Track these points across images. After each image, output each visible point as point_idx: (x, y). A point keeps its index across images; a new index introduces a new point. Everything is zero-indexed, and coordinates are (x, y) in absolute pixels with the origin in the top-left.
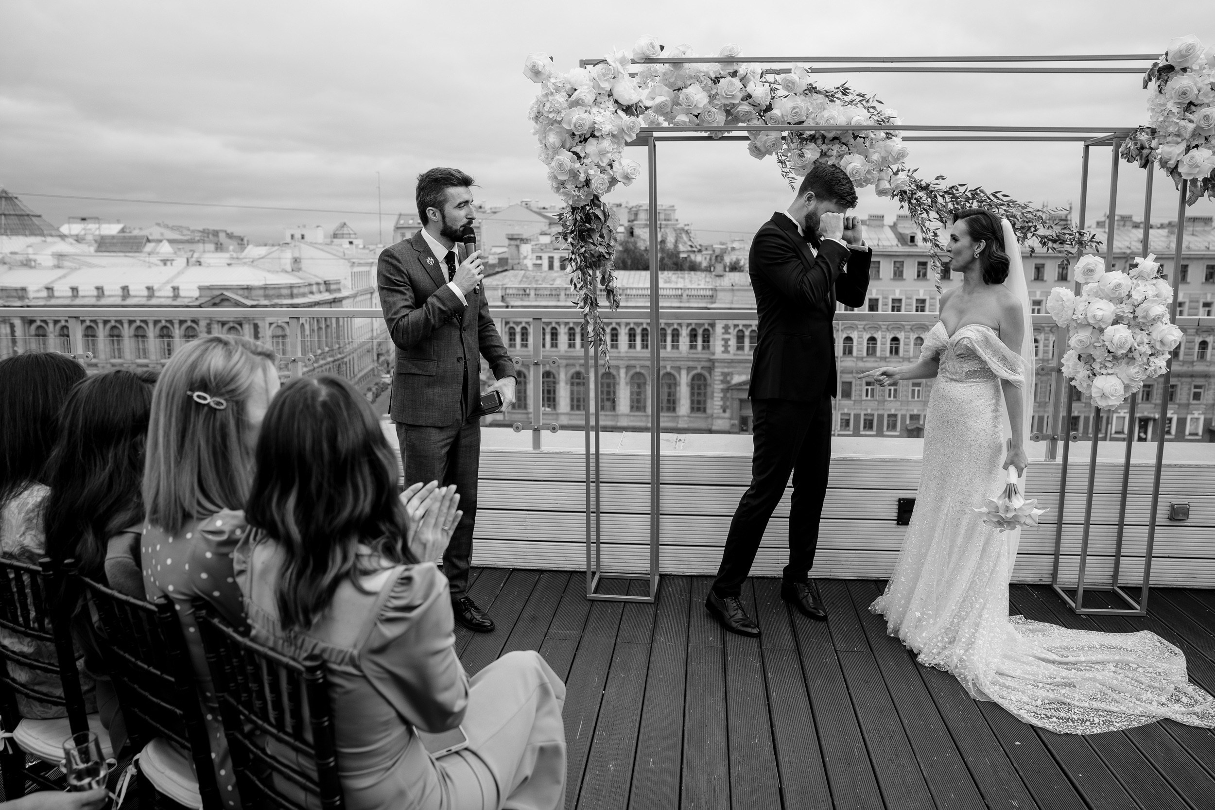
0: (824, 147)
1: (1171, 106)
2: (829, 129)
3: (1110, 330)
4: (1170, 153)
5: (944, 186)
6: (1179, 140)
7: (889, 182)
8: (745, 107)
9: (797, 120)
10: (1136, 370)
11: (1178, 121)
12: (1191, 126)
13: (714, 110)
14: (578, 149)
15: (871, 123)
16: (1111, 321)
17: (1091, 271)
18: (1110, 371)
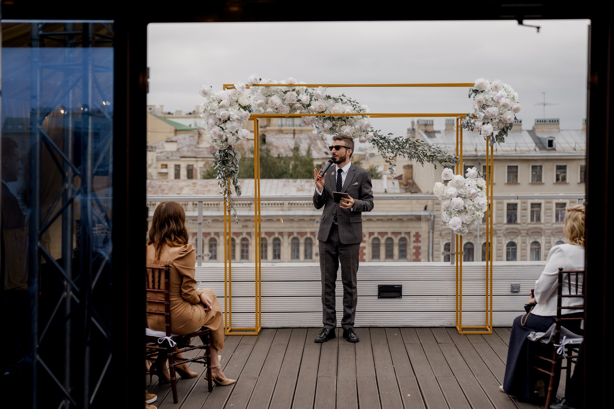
0: (334, 122)
1: (477, 106)
2: (336, 115)
3: (455, 199)
5: (392, 137)
6: (481, 120)
7: (365, 137)
8: (298, 105)
9: (321, 111)
10: (468, 217)
11: (479, 112)
12: (484, 115)
13: (284, 106)
14: (222, 126)
15: (354, 112)
16: (456, 196)
17: (447, 175)
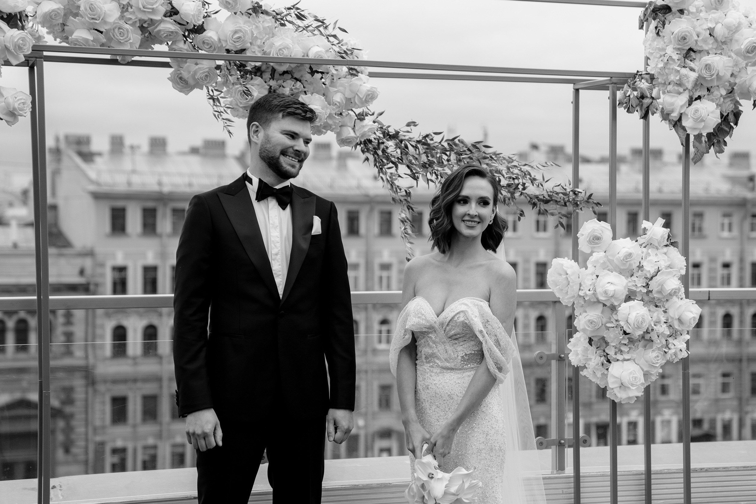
0: (273, 83)
1: (670, 51)
2: (281, 61)
3: (625, 308)
4: (672, 104)
5: (416, 134)
6: (681, 90)
7: (354, 129)
8: (169, 26)
9: (239, 47)
10: (655, 354)
11: (679, 69)
12: (693, 76)
13: (127, 26)
15: (331, 56)
16: (624, 297)
17: (598, 238)
18: (627, 357)
